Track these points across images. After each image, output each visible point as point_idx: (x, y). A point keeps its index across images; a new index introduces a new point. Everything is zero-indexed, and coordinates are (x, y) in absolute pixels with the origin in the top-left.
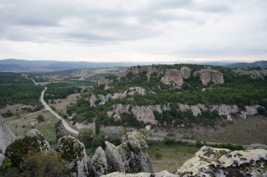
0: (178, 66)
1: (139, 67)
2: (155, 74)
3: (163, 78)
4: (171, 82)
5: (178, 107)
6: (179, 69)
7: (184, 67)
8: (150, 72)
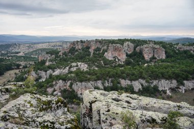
0: (121, 42)
1: (82, 42)
2: (98, 49)
3: (106, 53)
4: (114, 57)
5: (119, 83)
6: (123, 45)
7: (127, 43)
8: (93, 48)
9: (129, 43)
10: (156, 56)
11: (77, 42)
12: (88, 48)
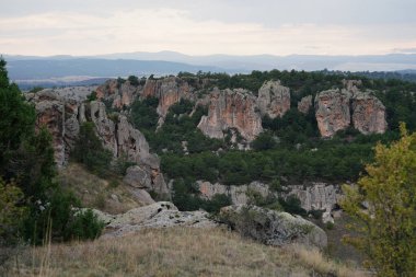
3: (204, 118)
4: (228, 132)
6: (255, 91)
7: (270, 83)
8: (169, 101)
9: (277, 85)
10: (358, 125)
11: (121, 81)
12: (154, 102)
